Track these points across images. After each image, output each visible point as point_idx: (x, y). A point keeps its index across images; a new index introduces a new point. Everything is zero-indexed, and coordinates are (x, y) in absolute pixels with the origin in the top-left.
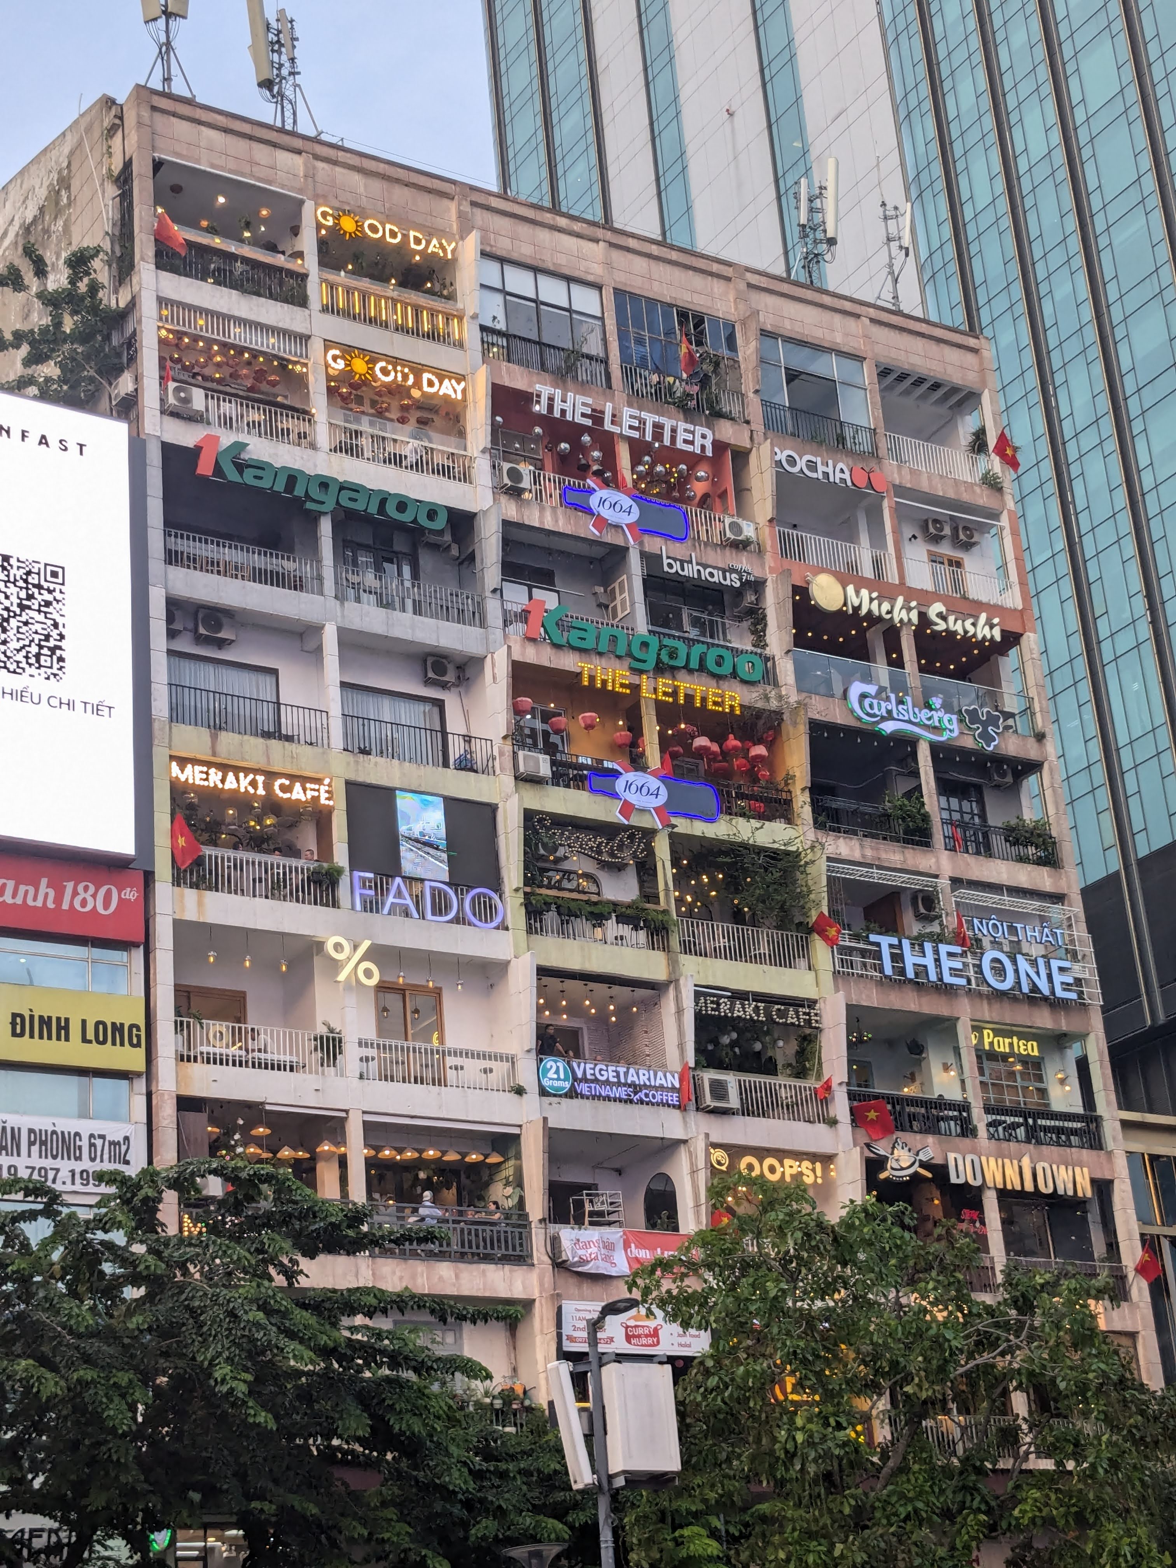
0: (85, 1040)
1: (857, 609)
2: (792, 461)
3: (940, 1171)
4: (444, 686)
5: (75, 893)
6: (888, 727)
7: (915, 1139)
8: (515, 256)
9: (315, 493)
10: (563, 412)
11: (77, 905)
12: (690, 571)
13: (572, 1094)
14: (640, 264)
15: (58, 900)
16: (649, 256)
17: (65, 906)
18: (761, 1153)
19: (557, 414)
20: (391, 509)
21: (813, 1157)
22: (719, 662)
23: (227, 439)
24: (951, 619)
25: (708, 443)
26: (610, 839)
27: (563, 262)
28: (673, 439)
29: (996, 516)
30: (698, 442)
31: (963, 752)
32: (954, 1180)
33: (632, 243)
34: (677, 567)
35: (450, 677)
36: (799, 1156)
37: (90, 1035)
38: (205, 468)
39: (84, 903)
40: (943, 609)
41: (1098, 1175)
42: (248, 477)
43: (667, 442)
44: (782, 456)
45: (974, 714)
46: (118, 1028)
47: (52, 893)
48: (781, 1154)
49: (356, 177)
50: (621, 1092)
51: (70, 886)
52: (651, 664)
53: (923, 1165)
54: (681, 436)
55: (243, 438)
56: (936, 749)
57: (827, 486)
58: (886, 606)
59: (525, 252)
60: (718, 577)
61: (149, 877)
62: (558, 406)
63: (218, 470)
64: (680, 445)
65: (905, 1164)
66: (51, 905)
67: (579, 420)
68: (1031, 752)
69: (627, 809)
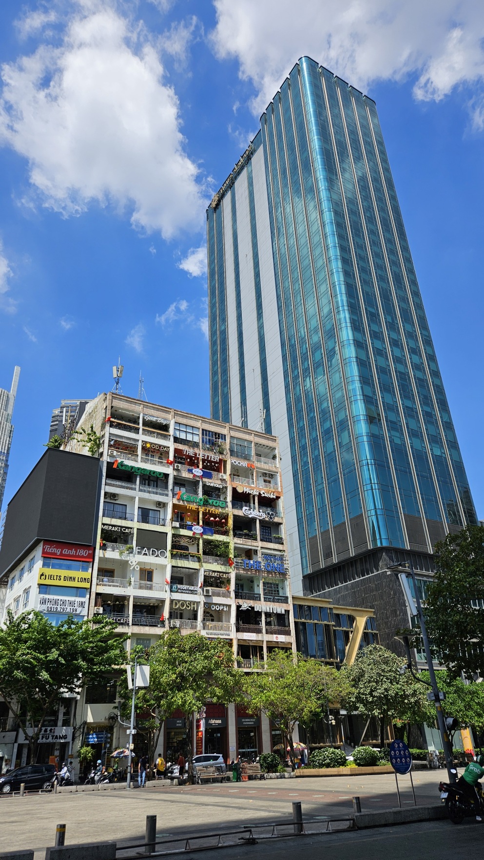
0: (78, 581)
1: (246, 492)
2: (235, 462)
3: (253, 608)
4: (160, 508)
5: (79, 552)
6: (250, 516)
7: (248, 601)
8: (182, 423)
9: (137, 471)
10: (189, 454)
11: (80, 554)
12: (212, 485)
13: (177, 592)
14: (208, 424)
15: (76, 553)
16: (210, 422)
17: (77, 554)
18: (216, 604)
19: (187, 454)
20: (152, 473)
21: (227, 605)
22: (216, 503)
23: (119, 460)
24: (265, 494)
25: (218, 459)
26: (190, 540)
27: (192, 424)
28: (211, 459)
29: (277, 473)
30: (216, 459)
31: (266, 521)
32: (255, 610)
34: (209, 484)
35: (161, 506)
36: (223, 605)
37: (79, 580)
38: (115, 466)
39: (81, 554)
40: (264, 492)
41: (286, 609)
42: (123, 468)
43: (209, 459)
44: (233, 462)
45: (269, 513)
46: (85, 579)
47: (75, 552)
48: (220, 605)
49: (152, 409)
50: (188, 592)
51: (78, 550)
52: (202, 504)
53: (249, 607)
54: (212, 458)
55: (123, 460)
56: (260, 520)
57: (242, 467)
58: (252, 491)
59: (184, 422)
60: (218, 486)
61: (95, 548)
62: (188, 452)
63: (118, 466)
64: (212, 460)
65: (246, 606)
66: (74, 554)
67: (192, 455)
68: (280, 521)
69: (194, 533)
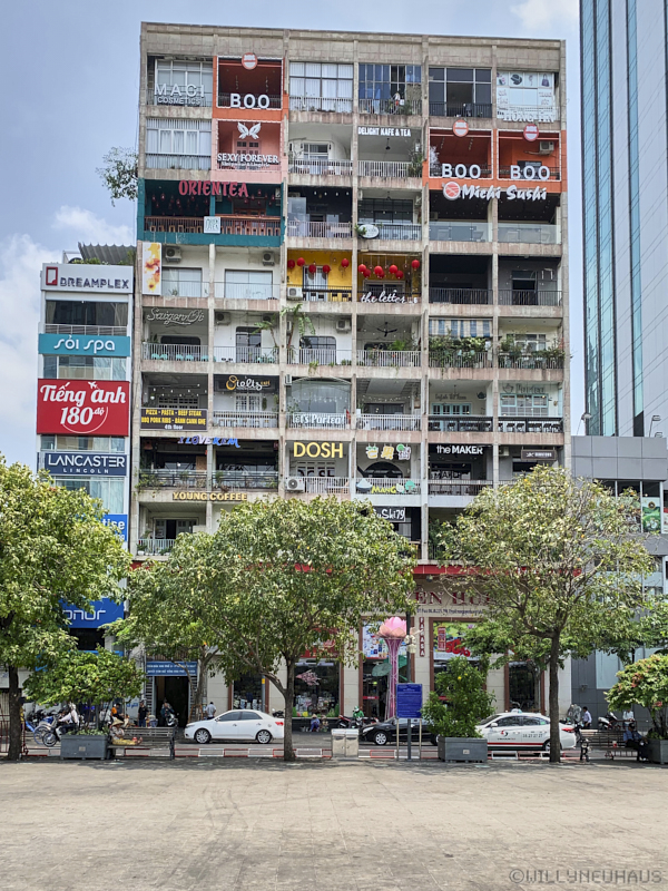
8: (310, 59)
14: (375, 47)
16: (379, 42)
24: (519, 192)
27: (335, 56)
33: (370, 38)
35: (271, 260)
36: (403, 446)
40: (515, 188)
49: (238, 40)
56: (501, 258)
58: (484, 191)
59: (317, 55)
68: (555, 252)
